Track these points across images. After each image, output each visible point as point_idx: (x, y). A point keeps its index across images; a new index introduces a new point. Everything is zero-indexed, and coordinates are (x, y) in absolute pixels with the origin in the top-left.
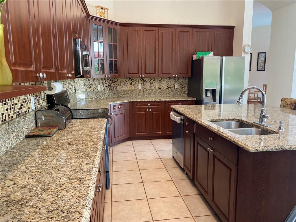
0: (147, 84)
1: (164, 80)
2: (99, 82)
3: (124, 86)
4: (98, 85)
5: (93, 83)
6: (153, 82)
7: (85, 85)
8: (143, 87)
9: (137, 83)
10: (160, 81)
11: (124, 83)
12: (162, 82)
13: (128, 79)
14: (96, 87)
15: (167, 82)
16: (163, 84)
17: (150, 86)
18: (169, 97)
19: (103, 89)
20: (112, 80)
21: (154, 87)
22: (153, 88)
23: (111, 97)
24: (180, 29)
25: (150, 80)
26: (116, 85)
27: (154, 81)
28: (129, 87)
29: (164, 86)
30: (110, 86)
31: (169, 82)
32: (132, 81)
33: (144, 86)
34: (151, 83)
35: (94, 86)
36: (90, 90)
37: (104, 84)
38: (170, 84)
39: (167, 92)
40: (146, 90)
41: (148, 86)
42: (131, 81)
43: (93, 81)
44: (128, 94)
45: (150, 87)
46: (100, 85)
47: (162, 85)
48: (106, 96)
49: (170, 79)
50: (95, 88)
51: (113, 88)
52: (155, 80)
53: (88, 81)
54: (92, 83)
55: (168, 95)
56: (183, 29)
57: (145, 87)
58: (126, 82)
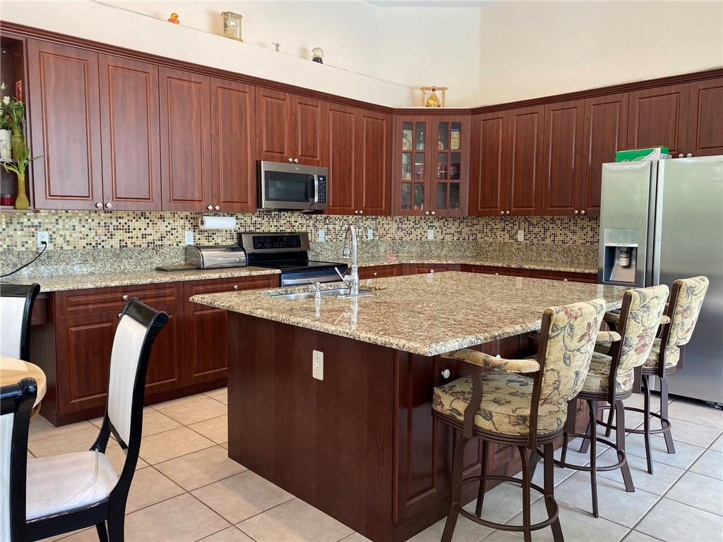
0: (536, 230)
1: (575, 224)
2: (430, 225)
3: (489, 234)
4: (429, 230)
5: (419, 226)
6: (551, 226)
7: (400, 230)
8: (527, 238)
9: (516, 227)
10: (567, 226)
11: (490, 227)
12: (573, 228)
13: (499, 221)
14: (423, 233)
15: (582, 228)
16: (574, 232)
17: (542, 236)
18: (586, 264)
19: (440, 237)
20: (465, 221)
21: (552, 238)
22: (548, 241)
23: (458, 254)
24: (594, 100)
25: (542, 223)
26: (476, 232)
27: (553, 225)
28: (498, 236)
29: (575, 238)
30: (460, 233)
31: (589, 229)
32: (507, 223)
33: (529, 235)
34: (546, 230)
35: (419, 231)
36: (411, 237)
37: (444, 228)
38: (590, 234)
39: (580, 251)
40: (533, 245)
41: (538, 236)
42: (503, 225)
43: (417, 222)
44: (494, 250)
45: (543, 239)
46: (433, 231)
47: (570, 235)
48: (444, 252)
49: (592, 222)
50: (421, 236)
51: (467, 237)
52: (553, 221)
53: (406, 222)
54: (416, 226)
55: (582, 259)
56: (602, 99)
57: (532, 238)
58: (493, 225)
